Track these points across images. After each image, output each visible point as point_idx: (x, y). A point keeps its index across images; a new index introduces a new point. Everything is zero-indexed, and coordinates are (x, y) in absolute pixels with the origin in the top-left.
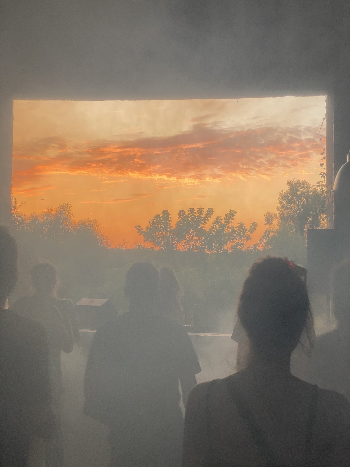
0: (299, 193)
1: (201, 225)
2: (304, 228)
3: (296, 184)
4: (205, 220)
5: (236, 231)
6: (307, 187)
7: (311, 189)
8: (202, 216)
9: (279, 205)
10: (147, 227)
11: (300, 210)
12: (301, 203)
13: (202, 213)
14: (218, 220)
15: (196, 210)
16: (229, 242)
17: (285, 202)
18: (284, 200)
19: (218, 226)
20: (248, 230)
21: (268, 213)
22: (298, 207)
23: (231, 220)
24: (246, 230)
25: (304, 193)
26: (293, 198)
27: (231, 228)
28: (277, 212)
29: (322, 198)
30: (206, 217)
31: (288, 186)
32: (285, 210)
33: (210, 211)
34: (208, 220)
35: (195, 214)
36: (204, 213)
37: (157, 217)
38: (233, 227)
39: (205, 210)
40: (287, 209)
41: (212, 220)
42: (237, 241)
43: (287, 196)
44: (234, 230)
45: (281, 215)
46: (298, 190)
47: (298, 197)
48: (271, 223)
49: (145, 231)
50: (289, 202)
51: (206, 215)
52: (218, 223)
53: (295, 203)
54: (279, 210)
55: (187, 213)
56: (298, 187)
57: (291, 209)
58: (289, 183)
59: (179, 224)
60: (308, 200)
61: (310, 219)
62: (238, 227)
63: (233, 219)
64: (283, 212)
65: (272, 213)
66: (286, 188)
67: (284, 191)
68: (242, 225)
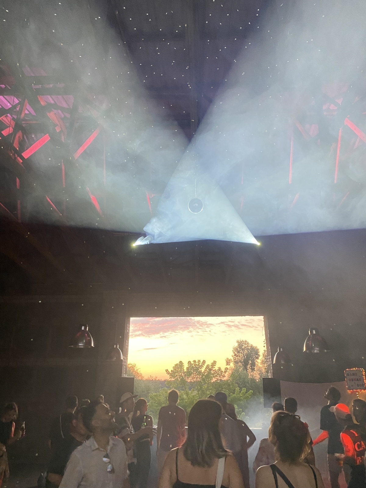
0: (243, 347)
1: (200, 369)
2: (247, 367)
3: (241, 342)
4: (202, 366)
5: (217, 372)
6: (247, 344)
7: (249, 345)
8: (200, 364)
9: (233, 354)
10: (172, 371)
11: (244, 357)
12: (245, 353)
13: (200, 362)
14: (208, 366)
15: (197, 361)
16: (213, 378)
17: (236, 353)
18: (235, 351)
19: (208, 370)
20: (224, 372)
21: (228, 359)
22: (243, 355)
23: (214, 366)
24: (223, 372)
25: (246, 347)
26: (240, 350)
27: (214, 370)
28: (232, 358)
29: (255, 350)
30: (202, 365)
31: (237, 343)
32: (236, 357)
33: (204, 362)
34: (203, 367)
35: (196, 363)
36: (201, 363)
37: (176, 365)
38: (215, 370)
39: (202, 361)
40: (237, 356)
41: (205, 366)
42: (218, 378)
43: (237, 349)
44: (216, 371)
45: (234, 359)
46: (242, 346)
47: (243, 349)
48: (230, 365)
49: (171, 373)
50: (238, 352)
51: (202, 364)
52: (208, 368)
53: (241, 353)
54: (233, 357)
55: (192, 363)
56: (242, 344)
57: (239, 356)
58: (238, 342)
59: (187, 368)
60: (248, 352)
61: (250, 362)
62: (218, 370)
63: (215, 366)
64: (235, 358)
65: (230, 358)
66: (236, 345)
67: (235, 346)
68: (220, 369)
